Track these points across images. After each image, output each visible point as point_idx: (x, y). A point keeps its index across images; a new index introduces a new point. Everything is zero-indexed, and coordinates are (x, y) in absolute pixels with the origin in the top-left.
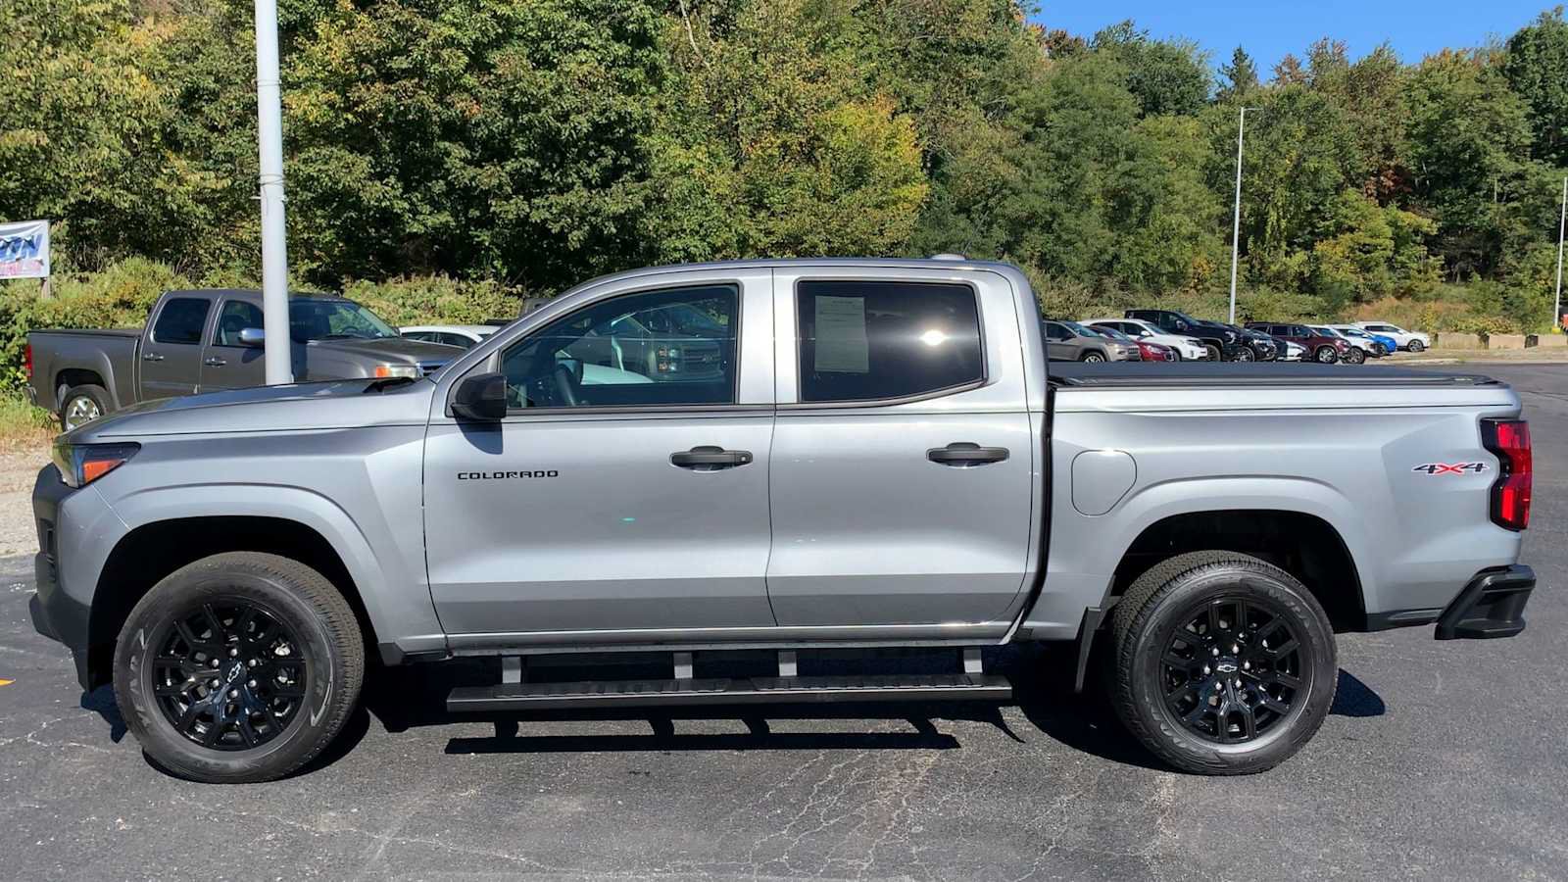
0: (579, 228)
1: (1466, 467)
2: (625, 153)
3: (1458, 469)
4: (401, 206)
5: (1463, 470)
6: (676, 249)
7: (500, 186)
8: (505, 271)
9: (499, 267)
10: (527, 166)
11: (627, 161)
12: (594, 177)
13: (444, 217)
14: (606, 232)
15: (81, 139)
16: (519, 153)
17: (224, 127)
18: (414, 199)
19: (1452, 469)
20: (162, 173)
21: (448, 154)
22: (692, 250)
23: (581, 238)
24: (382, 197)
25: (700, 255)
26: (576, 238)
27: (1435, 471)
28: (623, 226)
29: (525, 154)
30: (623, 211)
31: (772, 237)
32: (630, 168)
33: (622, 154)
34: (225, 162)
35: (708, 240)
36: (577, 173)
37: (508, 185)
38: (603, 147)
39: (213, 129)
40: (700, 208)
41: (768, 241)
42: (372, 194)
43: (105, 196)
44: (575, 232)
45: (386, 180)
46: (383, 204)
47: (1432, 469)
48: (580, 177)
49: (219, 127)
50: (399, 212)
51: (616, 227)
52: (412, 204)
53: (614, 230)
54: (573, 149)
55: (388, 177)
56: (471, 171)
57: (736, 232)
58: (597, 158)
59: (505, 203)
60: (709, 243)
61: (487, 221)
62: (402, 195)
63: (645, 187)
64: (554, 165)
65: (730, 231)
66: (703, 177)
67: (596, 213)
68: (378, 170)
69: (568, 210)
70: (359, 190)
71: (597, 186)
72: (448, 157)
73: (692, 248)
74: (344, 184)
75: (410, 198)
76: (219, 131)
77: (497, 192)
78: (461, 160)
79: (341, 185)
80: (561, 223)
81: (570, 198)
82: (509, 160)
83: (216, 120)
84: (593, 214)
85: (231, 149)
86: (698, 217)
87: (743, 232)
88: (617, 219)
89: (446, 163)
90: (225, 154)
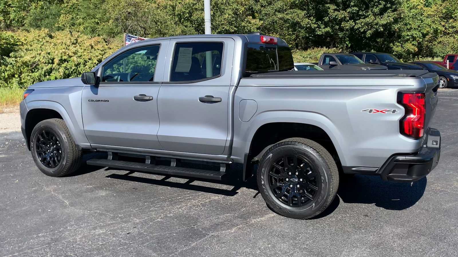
0: (370, 30)
1: (388, 111)
2: (389, 3)
3: (384, 111)
4: (314, 26)
5: (386, 112)
6: (408, 35)
7: (345, 17)
8: (350, 45)
9: (348, 44)
10: (354, 10)
11: (389, 5)
12: (377, 12)
13: (328, 29)
14: (379, 31)
15: (223, 12)
16: (352, 6)
17: (265, 6)
18: (319, 24)
19: (381, 111)
20: (245, 21)
21: (329, 8)
22: (415, 35)
23: (371, 33)
24: (307, 24)
25: (418, 37)
26: (369, 33)
27: (372, 112)
28: (386, 28)
29: (354, 6)
30: (385, 23)
31: (454, 29)
32: (391, 8)
33: (388, 3)
34: (265, 16)
35: (421, 31)
36: (371, 11)
37: (348, 17)
38: (380, 2)
39: (262, 6)
40: (419, 20)
41: (452, 30)
42: (304, 23)
43: (228, 28)
44: (369, 31)
45: (310, 18)
46: (308, 26)
47: (371, 111)
48: (372, 12)
49: (264, 6)
50: (314, 28)
51: (383, 29)
52: (319, 25)
53: (382, 30)
54: (372, 3)
55: (311, 17)
56: (336, 13)
57: (433, 28)
58: (378, 5)
59: (346, 23)
60: (421, 32)
61: (341, 29)
62: (315, 22)
63: (395, 14)
64: (363, 9)
65: (430, 28)
66: (422, 8)
67: (376, 24)
68: (308, 15)
69: (367, 24)
70: (301, 22)
71: (378, 15)
72: (329, 9)
73: (414, 35)
74: (296, 20)
75: (318, 23)
76: (264, 7)
77: (343, 19)
78: (333, 10)
79: (295, 21)
80: (364, 28)
81: (367, 19)
82: (349, 8)
83: (263, 4)
84: (375, 25)
85: (266, 12)
86: (418, 23)
87: (435, 28)
88: (383, 26)
89: (329, 11)
90: (265, 14)
